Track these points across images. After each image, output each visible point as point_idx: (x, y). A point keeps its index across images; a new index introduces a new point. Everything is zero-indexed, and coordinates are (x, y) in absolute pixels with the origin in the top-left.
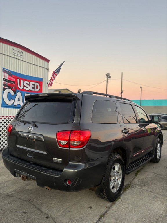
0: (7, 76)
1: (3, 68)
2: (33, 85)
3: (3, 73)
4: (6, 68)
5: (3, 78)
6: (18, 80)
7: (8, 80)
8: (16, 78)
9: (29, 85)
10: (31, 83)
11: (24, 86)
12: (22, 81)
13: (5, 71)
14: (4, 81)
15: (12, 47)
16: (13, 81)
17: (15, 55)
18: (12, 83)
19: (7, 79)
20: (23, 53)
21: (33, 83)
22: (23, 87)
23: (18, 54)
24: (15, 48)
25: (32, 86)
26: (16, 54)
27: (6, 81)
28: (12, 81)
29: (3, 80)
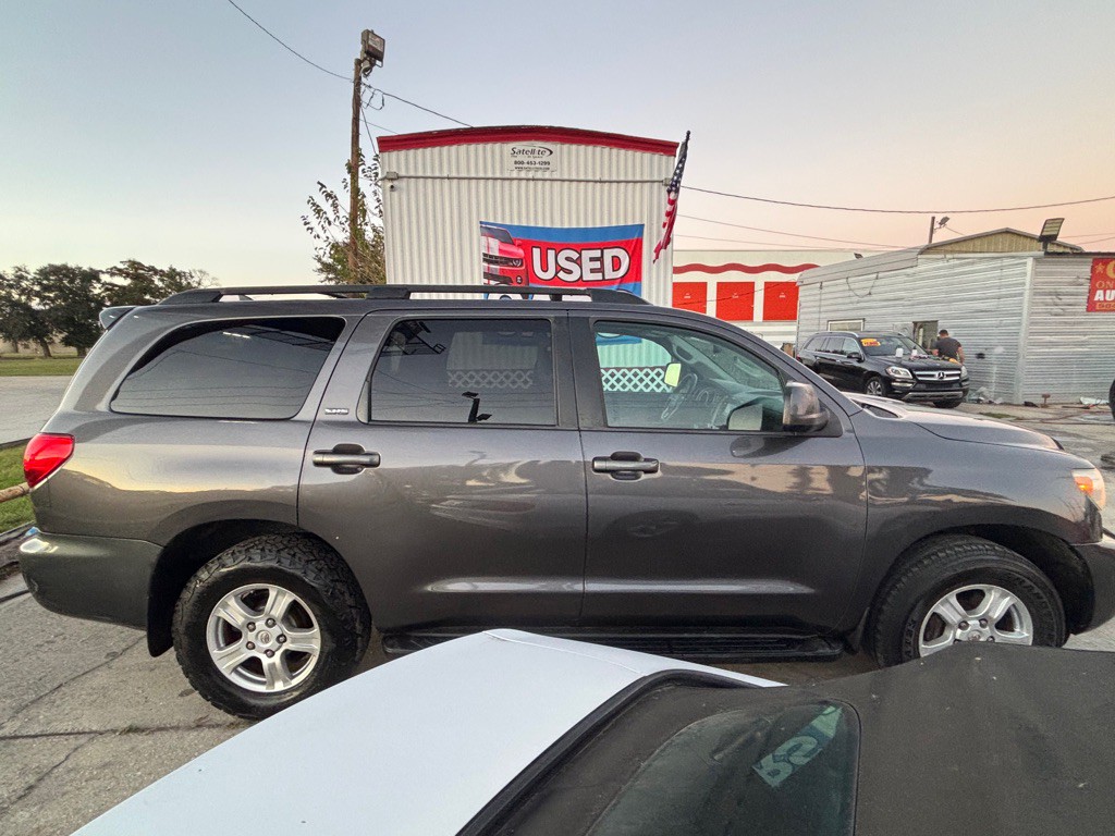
0: (495, 247)
1: (481, 223)
2: (592, 259)
3: (484, 239)
4: (491, 221)
5: (485, 255)
6: (536, 252)
7: (501, 258)
8: (527, 246)
9: (578, 262)
10: (587, 254)
11: (559, 268)
12: (551, 254)
13: (489, 230)
14: (486, 265)
15: (509, 147)
16: (515, 260)
17: (520, 169)
18: (514, 266)
19: (497, 254)
20: (551, 152)
21: (597, 253)
22: (557, 273)
23: (532, 159)
24: (519, 145)
25: (587, 265)
26: (526, 165)
27: (496, 263)
28: (511, 260)
29: (485, 260)
